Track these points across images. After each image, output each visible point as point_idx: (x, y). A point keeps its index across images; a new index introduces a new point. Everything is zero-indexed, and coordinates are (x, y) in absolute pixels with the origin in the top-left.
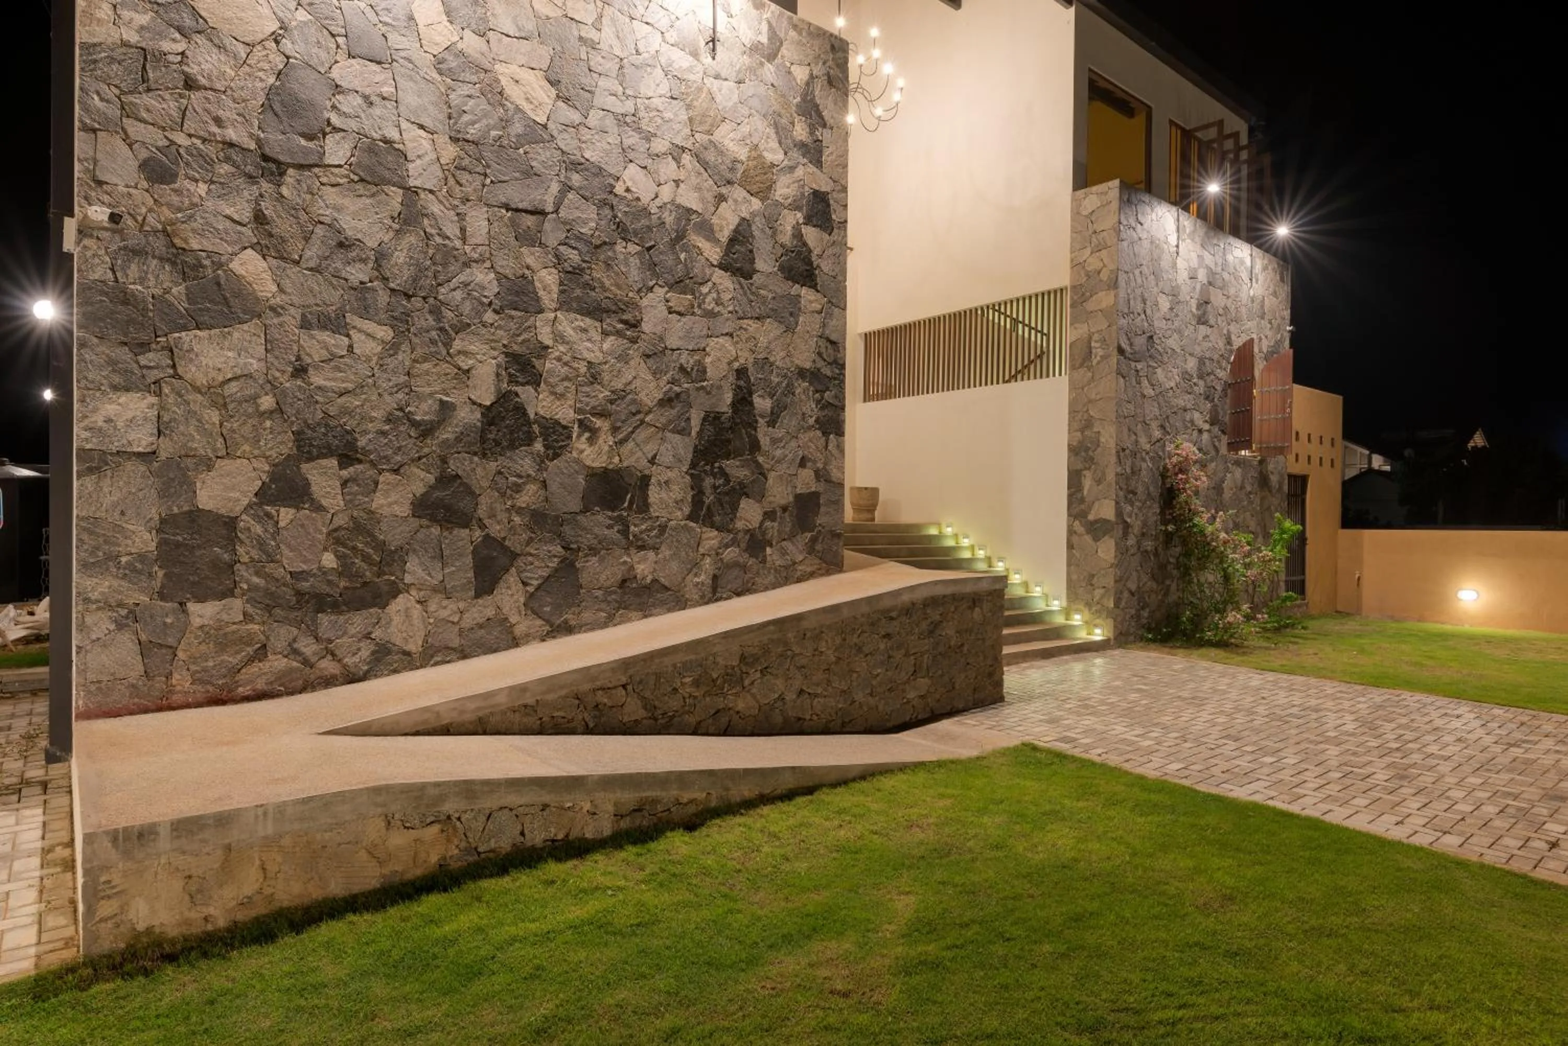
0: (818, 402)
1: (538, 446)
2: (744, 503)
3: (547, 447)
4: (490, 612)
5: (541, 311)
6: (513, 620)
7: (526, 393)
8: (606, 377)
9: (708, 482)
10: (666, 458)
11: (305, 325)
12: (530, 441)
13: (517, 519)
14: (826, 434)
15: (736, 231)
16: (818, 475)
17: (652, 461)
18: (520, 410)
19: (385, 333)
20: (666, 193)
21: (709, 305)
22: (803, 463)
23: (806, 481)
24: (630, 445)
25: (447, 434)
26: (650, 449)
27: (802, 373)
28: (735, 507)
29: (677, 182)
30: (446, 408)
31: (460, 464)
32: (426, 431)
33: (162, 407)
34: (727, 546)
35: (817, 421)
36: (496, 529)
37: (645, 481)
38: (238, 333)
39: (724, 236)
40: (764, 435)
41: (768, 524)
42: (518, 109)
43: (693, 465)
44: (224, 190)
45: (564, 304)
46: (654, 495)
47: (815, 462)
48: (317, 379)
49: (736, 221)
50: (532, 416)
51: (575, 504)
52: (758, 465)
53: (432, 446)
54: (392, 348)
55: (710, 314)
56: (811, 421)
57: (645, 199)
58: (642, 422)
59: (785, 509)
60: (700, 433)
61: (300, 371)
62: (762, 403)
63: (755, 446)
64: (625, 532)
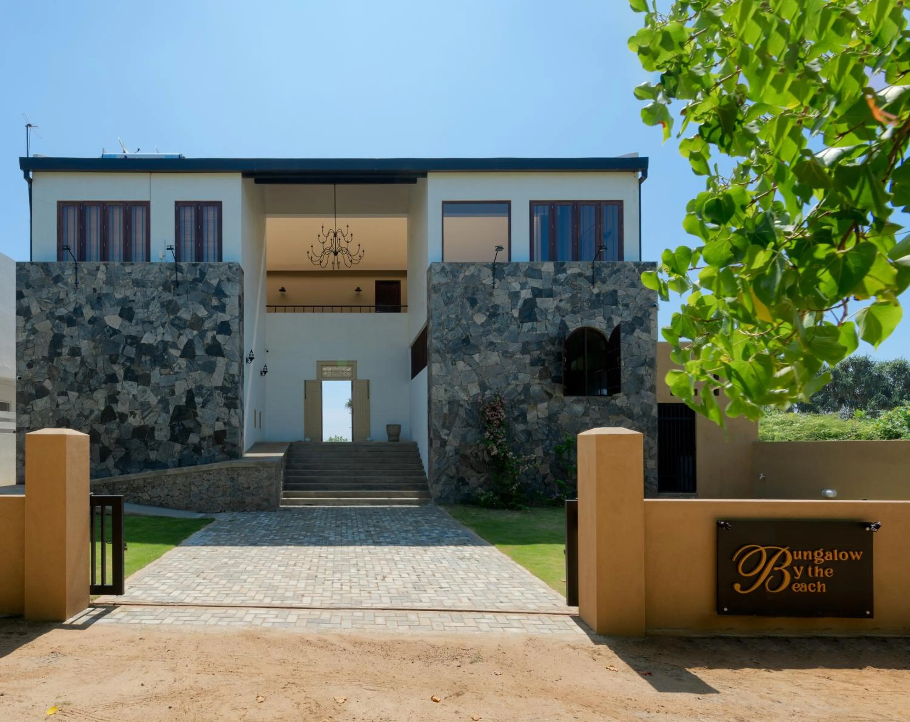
0: (224, 398)
1: (118, 420)
2: (191, 435)
3: (120, 420)
4: (104, 467)
5: (118, 382)
6: (111, 469)
7: (114, 406)
8: (139, 398)
9: (177, 429)
10: (160, 421)
11: (59, 395)
12: (115, 419)
13: (112, 441)
14: (229, 408)
15: (187, 344)
16: (225, 424)
17: (156, 423)
18: (112, 410)
19: (76, 394)
20: (159, 338)
21: (176, 369)
22: (218, 420)
23: (219, 426)
24: (148, 418)
26: (154, 419)
27: (217, 388)
28: (188, 437)
29: (163, 334)
30: (92, 412)
31: (96, 426)
32: (87, 417)
33: (30, 418)
34: (184, 449)
35: (224, 404)
36: (107, 444)
37: (153, 429)
38: (45, 398)
39: (182, 347)
40: (199, 411)
41: (202, 442)
43: (171, 423)
44: (42, 367)
45: (126, 378)
46: (156, 433)
47: (224, 419)
48: (61, 407)
49: (187, 340)
50: (115, 411)
51: (130, 437)
52: (197, 421)
53: (88, 422)
54: (79, 397)
55: (177, 373)
56: (222, 405)
57: (151, 342)
58: (152, 411)
59: (210, 437)
60: (173, 413)
61: (58, 406)
62: (198, 400)
63: (196, 415)
64: (146, 444)
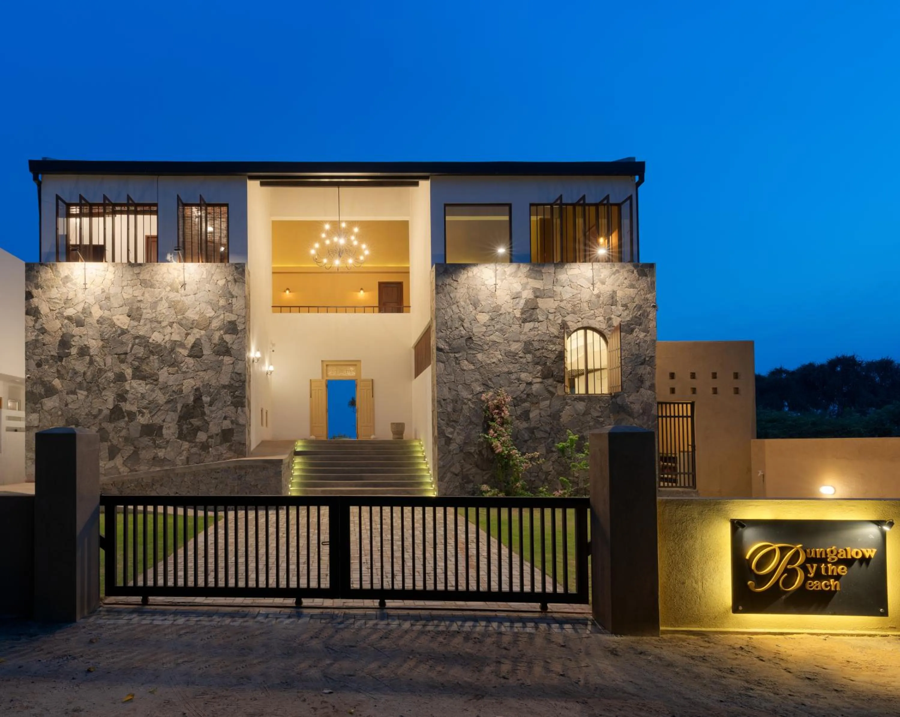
0: (232, 396)
1: (126, 419)
2: (199, 433)
3: (129, 418)
4: (113, 465)
5: (126, 381)
6: (119, 467)
7: (122, 404)
8: (147, 397)
9: (185, 427)
10: (168, 419)
11: (67, 394)
12: (124, 417)
13: (120, 439)
14: (236, 407)
15: (194, 343)
16: (232, 422)
17: (164, 421)
18: (121, 409)
19: (85, 393)
20: (167, 338)
21: (184, 369)
22: (225, 418)
23: (227, 424)
24: (156, 416)
25: (101, 417)
26: (163, 417)
27: (224, 387)
28: (196, 435)
29: (171, 334)
30: (100, 411)
31: (104, 425)
32: (95, 417)
33: (40, 416)
34: (192, 447)
35: (232, 403)
36: (115, 442)
37: (161, 427)
38: (55, 397)
39: (189, 346)
40: (207, 410)
41: (210, 440)
42: (119, 327)
43: (179, 421)
44: (51, 366)
45: (134, 377)
46: (164, 431)
47: (231, 417)
48: (70, 406)
49: (194, 340)
50: (124, 410)
51: (138, 435)
52: (205, 420)
53: (97, 421)
54: (87, 396)
55: (185, 372)
56: (229, 403)
57: (160, 341)
58: (159, 409)
59: (217, 435)
60: (181, 411)
61: (67, 405)
62: (206, 399)
63: (204, 414)
64: (154, 443)
